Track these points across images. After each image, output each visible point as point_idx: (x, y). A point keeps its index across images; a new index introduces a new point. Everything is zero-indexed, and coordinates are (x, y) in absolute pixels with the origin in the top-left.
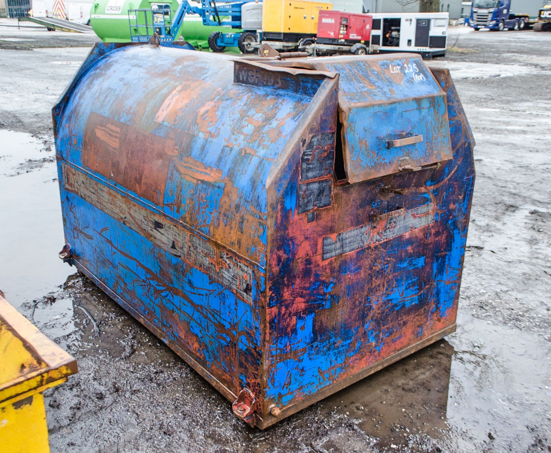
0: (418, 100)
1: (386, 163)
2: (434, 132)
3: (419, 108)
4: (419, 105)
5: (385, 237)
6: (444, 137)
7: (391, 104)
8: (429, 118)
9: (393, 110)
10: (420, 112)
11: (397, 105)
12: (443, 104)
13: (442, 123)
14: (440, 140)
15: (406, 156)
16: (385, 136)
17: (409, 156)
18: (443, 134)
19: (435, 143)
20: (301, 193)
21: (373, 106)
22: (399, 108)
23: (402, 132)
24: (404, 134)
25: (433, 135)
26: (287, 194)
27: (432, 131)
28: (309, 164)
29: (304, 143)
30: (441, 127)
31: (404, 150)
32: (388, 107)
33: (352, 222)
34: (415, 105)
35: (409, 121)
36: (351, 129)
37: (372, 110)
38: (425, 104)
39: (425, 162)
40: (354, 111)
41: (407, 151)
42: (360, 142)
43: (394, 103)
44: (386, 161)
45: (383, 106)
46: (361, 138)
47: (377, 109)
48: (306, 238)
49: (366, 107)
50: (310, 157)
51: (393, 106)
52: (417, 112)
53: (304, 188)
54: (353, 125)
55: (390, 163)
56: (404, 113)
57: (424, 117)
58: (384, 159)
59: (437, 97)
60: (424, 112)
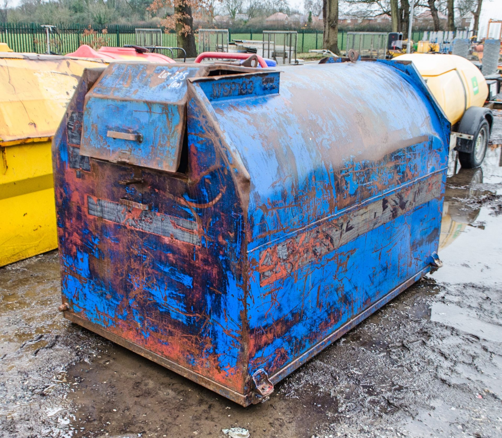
0: (149, 104)
1: (110, 150)
2: (162, 139)
3: (150, 111)
4: (150, 108)
5: (141, 227)
6: (172, 147)
7: (123, 101)
8: (160, 124)
9: (124, 107)
10: (151, 116)
11: (128, 103)
12: (178, 114)
13: (173, 133)
14: (167, 149)
15: (128, 151)
16: (113, 127)
17: (131, 152)
18: (171, 144)
19: (160, 150)
20: (70, 152)
21: (108, 99)
22: (130, 107)
23: (129, 128)
24: (131, 131)
25: (160, 141)
26: (61, 149)
27: (160, 137)
28: (73, 133)
29: (68, 116)
30: (172, 137)
31: (128, 145)
32: (120, 103)
33: (108, 195)
34: (145, 108)
35: (138, 120)
36: (88, 113)
37: (106, 102)
38: (157, 109)
39: (145, 163)
40: (92, 99)
41: (130, 147)
42: (93, 125)
43: (126, 101)
44: (110, 148)
45: (116, 101)
46: (94, 122)
47: (110, 102)
48: (77, 189)
49: (102, 99)
50: (72, 127)
51: (124, 103)
52: (147, 115)
53: (71, 149)
54: (90, 110)
55: (113, 151)
56: (134, 112)
57: (153, 121)
58: (109, 146)
59: (170, 105)
60: (155, 116)
